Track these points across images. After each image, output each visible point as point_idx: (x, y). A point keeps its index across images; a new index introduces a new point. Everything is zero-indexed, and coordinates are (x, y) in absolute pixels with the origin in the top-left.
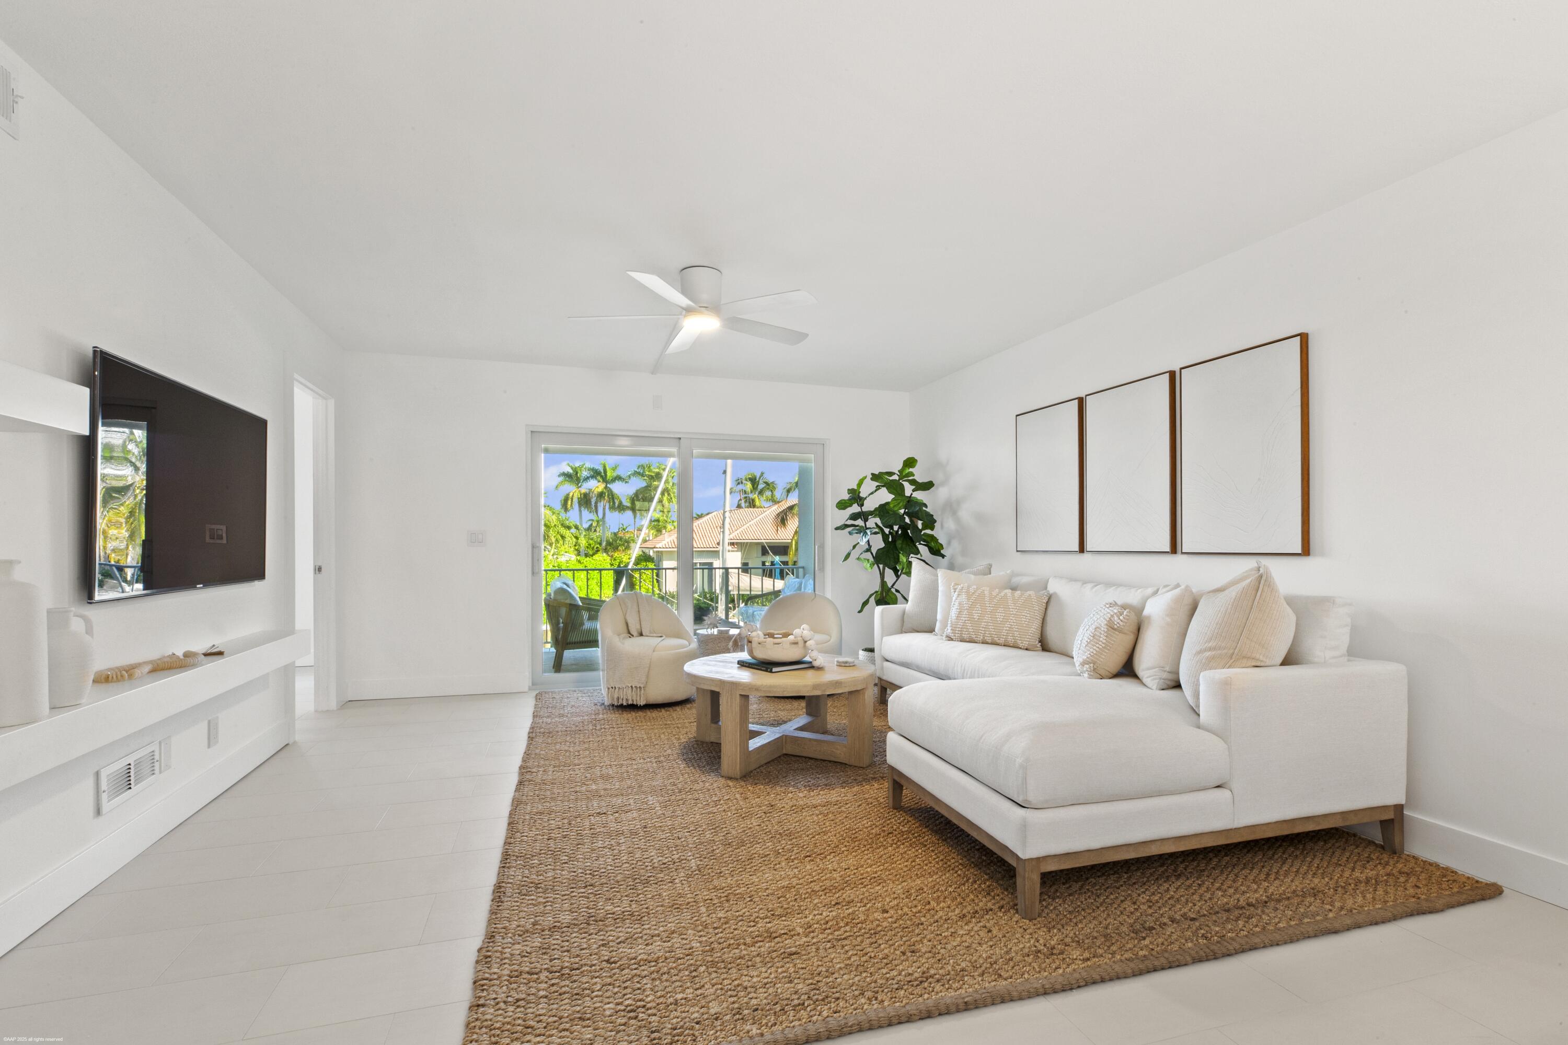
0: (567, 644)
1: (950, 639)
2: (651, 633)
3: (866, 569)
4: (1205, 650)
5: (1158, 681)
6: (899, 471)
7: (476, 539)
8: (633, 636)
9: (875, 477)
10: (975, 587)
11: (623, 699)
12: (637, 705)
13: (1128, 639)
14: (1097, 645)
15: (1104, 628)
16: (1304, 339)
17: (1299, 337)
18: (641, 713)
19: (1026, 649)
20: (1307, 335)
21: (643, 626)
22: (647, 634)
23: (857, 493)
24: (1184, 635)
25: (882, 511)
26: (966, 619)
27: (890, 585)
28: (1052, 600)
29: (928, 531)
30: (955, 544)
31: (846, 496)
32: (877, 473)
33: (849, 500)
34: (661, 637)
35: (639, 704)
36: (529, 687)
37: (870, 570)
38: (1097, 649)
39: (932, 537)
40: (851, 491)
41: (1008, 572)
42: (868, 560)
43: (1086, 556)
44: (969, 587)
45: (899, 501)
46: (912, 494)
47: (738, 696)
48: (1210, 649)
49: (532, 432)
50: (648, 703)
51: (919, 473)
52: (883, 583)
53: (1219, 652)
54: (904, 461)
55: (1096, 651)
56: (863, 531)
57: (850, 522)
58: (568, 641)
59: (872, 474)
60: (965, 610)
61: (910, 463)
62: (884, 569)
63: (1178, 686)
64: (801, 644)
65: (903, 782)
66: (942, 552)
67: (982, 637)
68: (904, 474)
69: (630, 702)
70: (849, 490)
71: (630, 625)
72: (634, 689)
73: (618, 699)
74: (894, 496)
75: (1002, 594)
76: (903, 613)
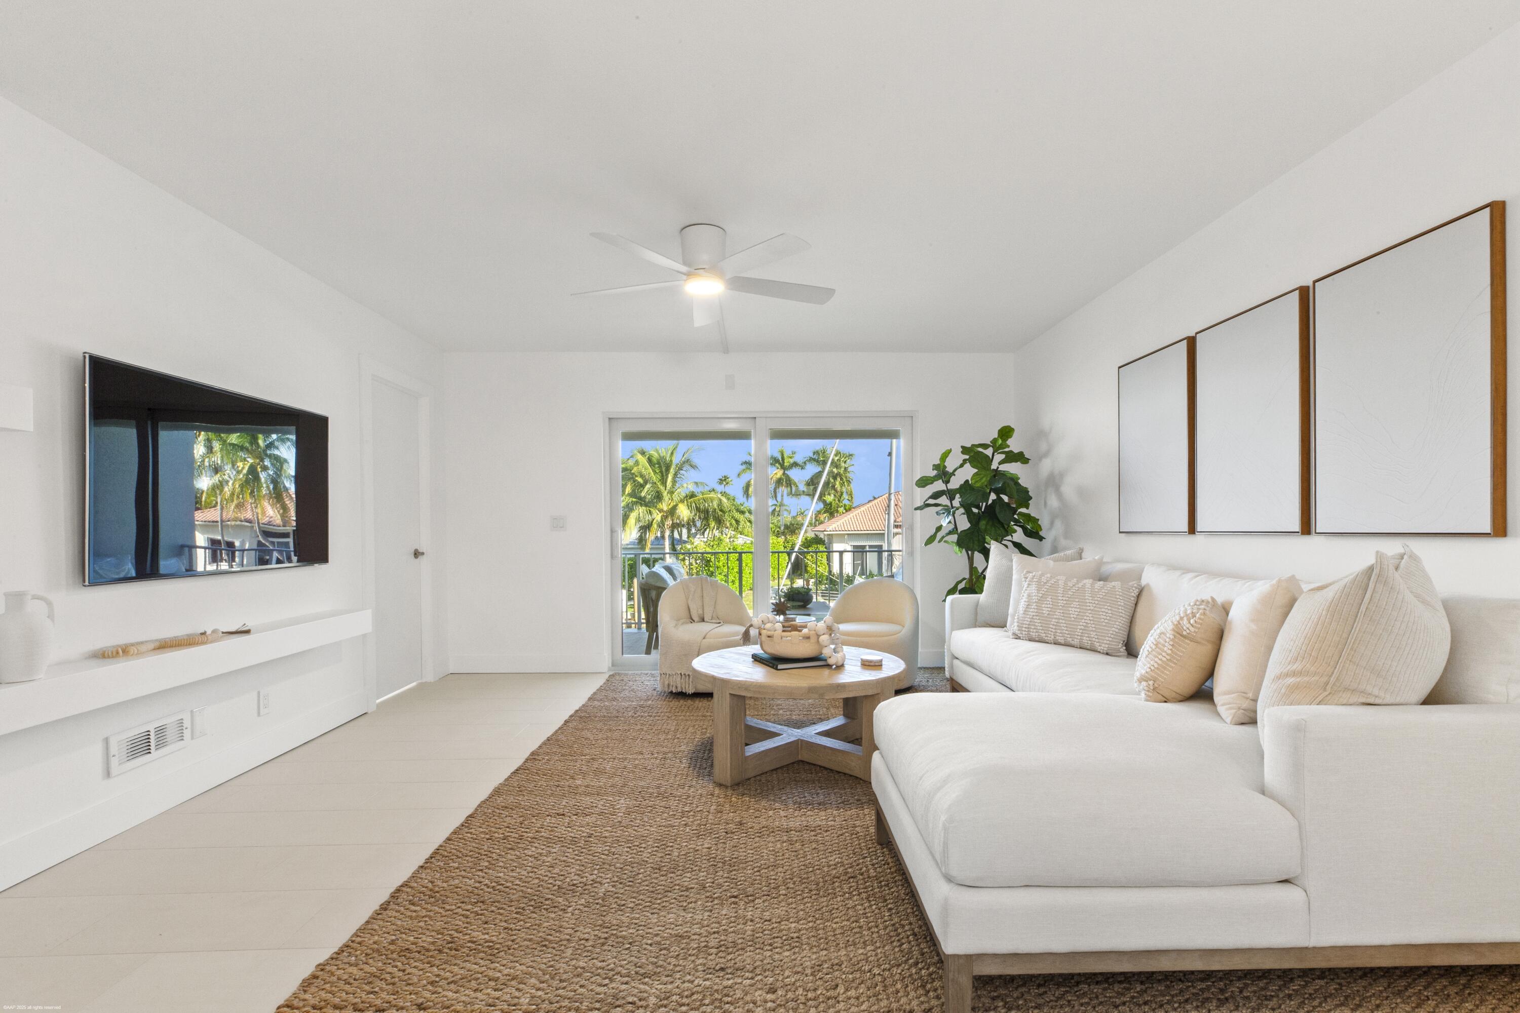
1: (1017, 637)
2: (712, 619)
3: (955, 553)
4: (1287, 675)
5: (1234, 711)
6: (991, 442)
7: (558, 523)
8: (695, 622)
9: (965, 450)
10: (1049, 575)
11: (674, 686)
12: (686, 693)
13: (1206, 650)
14: (1160, 657)
15: (1170, 635)
16: (1496, 210)
17: (1488, 209)
19: (1107, 654)
20: (1502, 204)
22: (709, 620)
23: (942, 468)
24: (1270, 649)
25: (966, 487)
26: (1034, 614)
27: (977, 572)
28: (1144, 594)
29: (1023, 510)
30: (1058, 524)
31: (930, 473)
32: (969, 445)
33: (935, 476)
34: (719, 623)
35: (688, 692)
36: (609, 667)
37: (958, 554)
38: (1159, 662)
39: (1028, 516)
40: (936, 467)
41: (1096, 558)
42: (956, 543)
43: (1198, 539)
44: (1042, 575)
45: (982, 476)
46: (998, 468)
47: (728, 696)
48: (1294, 674)
49: (609, 418)
50: (698, 691)
51: (1014, 445)
52: (972, 569)
53: (1306, 679)
54: (999, 431)
55: (1158, 664)
56: (948, 510)
57: (931, 501)
59: (962, 447)
60: (1034, 603)
61: (1006, 433)
62: (973, 554)
63: (1253, 722)
64: (813, 640)
66: (1041, 533)
67: (1053, 637)
68: (997, 446)
69: (679, 690)
70: (934, 465)
71: (691, 610)
72: (683, 676)
73: (669, 685)
74: (976, 470)
75: (1080, 585)
76: (977, 604)
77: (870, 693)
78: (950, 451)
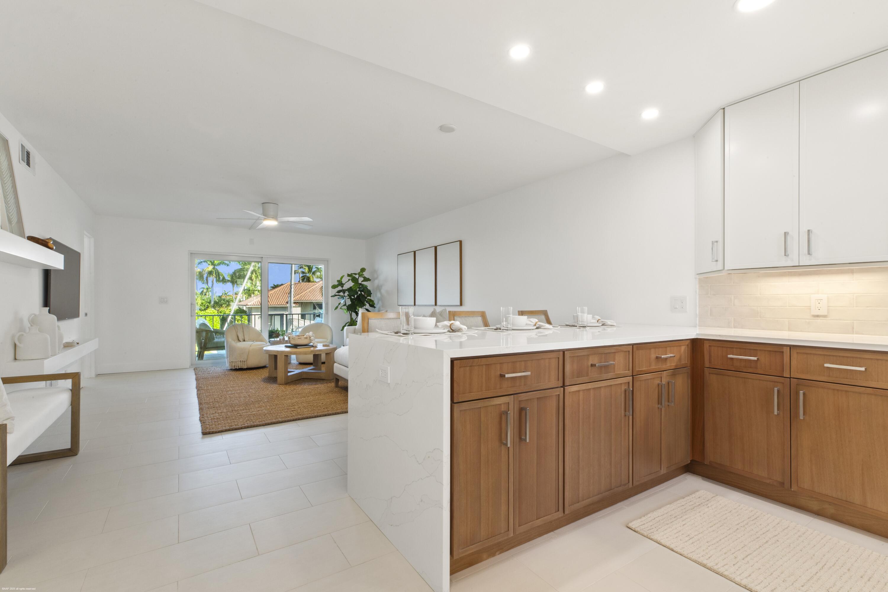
0: (206, 348)
2: (249, 340)
3: (345, 313)
6: (358, 273)
7: (163, 301)
8: (240, 341)
11: (236, 366)
12: (243, 368)
16: (461, 242)
17: (459, 242)
18: (244, 372)
20: (461, 241)
21: (245, 337)
22: (248, 340)
23: (341, 282)
25: (350, 290)
27: (354, 319)
29: (369, 298)
30: (380, 302)
31: (336, 283)
32: (350, 274)
33: (338, 285)
34: (254, 341)
35: (244, 368)
36: (190, 366)
37: (346, 313)
39: (370, 300)
40: (338, 281)
42: (345, 309)
43: (416, 307)
45: (356, 286)
46: (361, 283)
47: (284, 356)
49: (191, 253)
50: (248, 368)
51: (366, 274)
52: (351, 318)
54: (361, 269)
56: (343, 297)
57: (337, 294)
58: (207, 347)
59: (348, 274)
61: (363, 270)
62: (352, 313)
64: (308, 338)
65: (338, 378)
66: (375, 306)
68: (360, 274)
69: (240, 367)
70: (337, 280)
71: (239, 337)
72: (242, 362)
73: (234, 366)
74: (354, 284)
76: (355, 329)
77: (328, 352)
78: (344, 276)
